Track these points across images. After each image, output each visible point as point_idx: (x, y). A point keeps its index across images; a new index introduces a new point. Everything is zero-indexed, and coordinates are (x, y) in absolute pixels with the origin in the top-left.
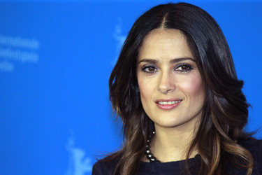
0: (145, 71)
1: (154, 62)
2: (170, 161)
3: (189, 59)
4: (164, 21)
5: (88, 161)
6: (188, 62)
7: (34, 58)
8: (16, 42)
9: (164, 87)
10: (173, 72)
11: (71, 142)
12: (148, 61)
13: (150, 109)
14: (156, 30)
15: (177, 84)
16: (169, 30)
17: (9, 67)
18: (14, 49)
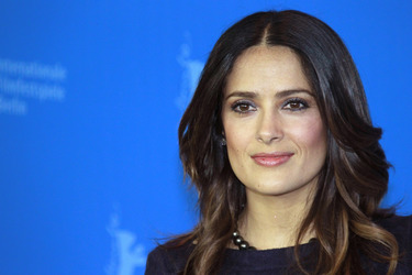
0: (236, 111)
1: (250, 95)
2: (271, 248)
3: (303, 91)
4: (266, 35)
5: (140, 249)
6: (302, 95)
7: (57, 93)
8: (31, 69)
9: (266, 134)
10: (280, 112)
11: (115, 221)
12: (241, 94)
13: (243, 167)
14: (254, 47)
15: (286, 130)
16: (274, 48)
17: (20, 108)
18: (28, 80)
